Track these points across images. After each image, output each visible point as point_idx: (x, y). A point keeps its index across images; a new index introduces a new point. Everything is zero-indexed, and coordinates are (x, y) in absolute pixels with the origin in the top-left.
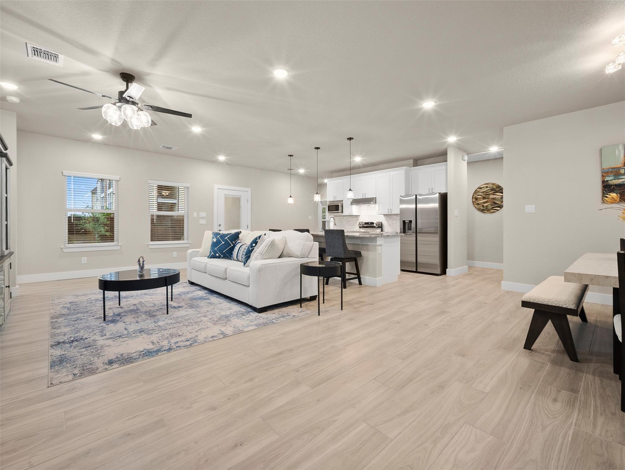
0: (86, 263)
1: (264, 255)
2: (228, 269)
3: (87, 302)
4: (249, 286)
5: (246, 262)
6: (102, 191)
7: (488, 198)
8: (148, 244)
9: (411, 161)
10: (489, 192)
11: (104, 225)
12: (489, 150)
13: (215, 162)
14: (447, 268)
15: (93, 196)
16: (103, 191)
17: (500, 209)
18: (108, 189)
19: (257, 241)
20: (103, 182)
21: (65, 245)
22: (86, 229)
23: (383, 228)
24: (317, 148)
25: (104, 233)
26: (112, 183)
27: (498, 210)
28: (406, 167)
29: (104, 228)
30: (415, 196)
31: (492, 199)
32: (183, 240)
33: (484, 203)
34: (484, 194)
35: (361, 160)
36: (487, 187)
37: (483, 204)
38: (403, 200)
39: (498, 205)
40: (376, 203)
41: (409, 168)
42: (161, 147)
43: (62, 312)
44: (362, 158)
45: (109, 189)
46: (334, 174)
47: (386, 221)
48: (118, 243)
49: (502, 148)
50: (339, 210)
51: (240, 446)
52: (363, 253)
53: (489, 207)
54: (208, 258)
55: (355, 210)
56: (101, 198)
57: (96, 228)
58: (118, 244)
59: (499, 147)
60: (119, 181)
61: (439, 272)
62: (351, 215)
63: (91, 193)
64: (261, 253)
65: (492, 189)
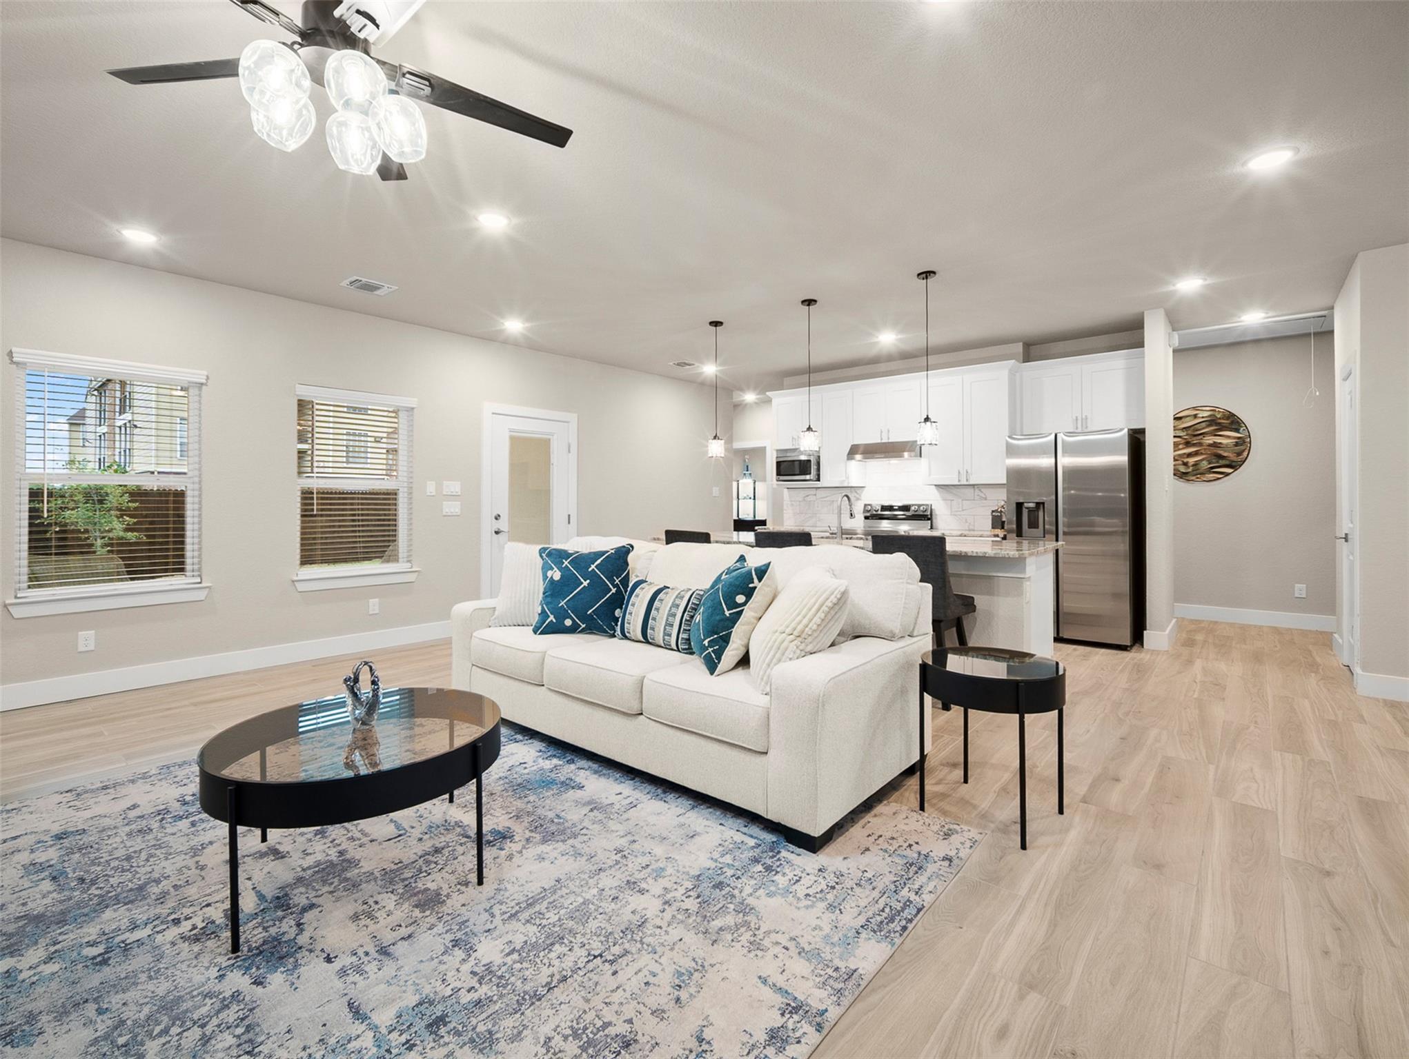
0: (93, 648)
1: (810, 639)
2: (645, 681)
3: (127, 829)
4: (767, 753)
5: (719, 659)
6: (100, 418)
7: (1200, 444)
8: (295, 578)
9: (1019, 348)
10: (1203, 428)
11: (120, 510)
12: (1239, 320)
13: (492, 339)
14: (1146, 629)
15: (75, 435)
16: (105, 418)
17: (1232, 470)
18: (117, 414)
19: (751, 585)
20: (103, 398)
21: (18, 596)
22: (66, 524)
23: (934, 521)
24: (809, 302)
25: (121, 534)
26: (130, 399)
27: (1227, 474)
28: (1014, 361)
29: (121, 520)
30: (1053, 437)
31: (1210, 445)
32: (397, 560)
33: (1189, 455)
34: (1187, 435)
35: (897, 340)
36: (1195, 416)
37: (1185, 460)
38: (1018, 447)
39: (1227, 462)
40: (921, 456)
41: (1018, 363)
42: (346, 282)
43: (31, 905)
44: (900, 336)
45: (120, 414)
46: (787, 381)
47: (942, 502)
48: (199, 581)
49: (1274, 314)
50: (810, 474)
52: (979, 601)
53: (1202, 465)
54: (535, 632)
55: (857, 472)
56: (98, 438)
57: (97, 520)
58: (200, 583)
59: (1267, 313)
60: (204, 387)
61: (1126, 640)
62: (846, 485)
63: (66, 427)
64: (796, 633)
65: (1212, 421)
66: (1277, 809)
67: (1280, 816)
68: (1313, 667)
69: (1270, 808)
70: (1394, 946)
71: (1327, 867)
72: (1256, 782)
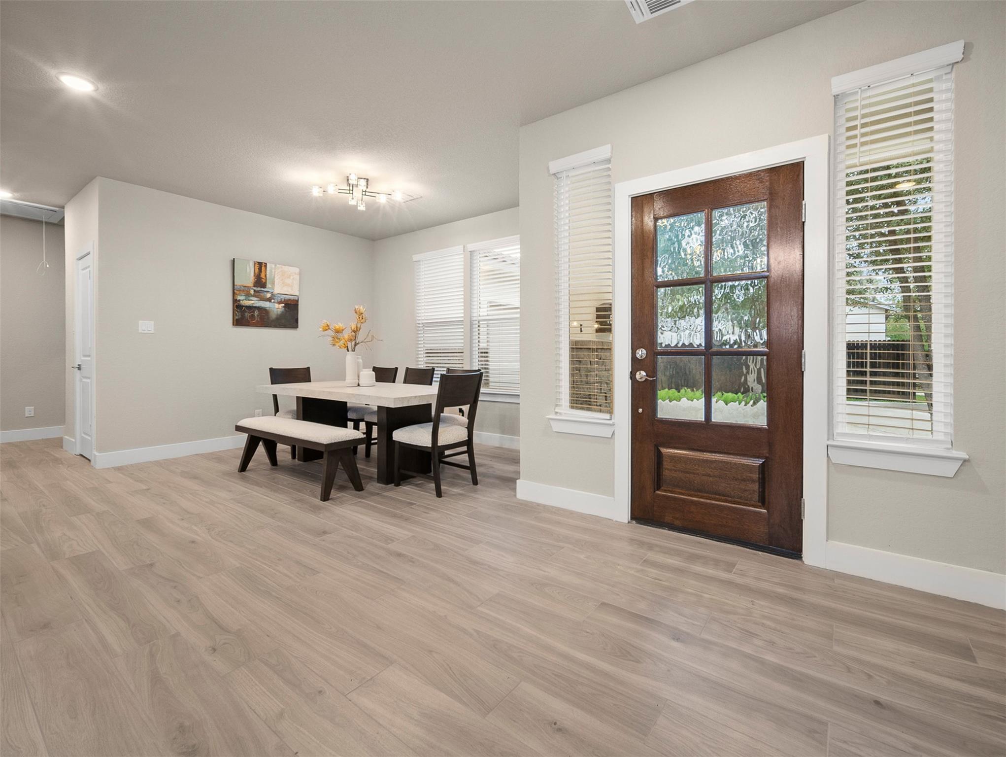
51: (558, 723)
66: (98, 548)
67: (104, 552)
68: (57, 461)
69: (94, 550)
70: (201, 578)
71: (149, 562)
72: (73, 539)
